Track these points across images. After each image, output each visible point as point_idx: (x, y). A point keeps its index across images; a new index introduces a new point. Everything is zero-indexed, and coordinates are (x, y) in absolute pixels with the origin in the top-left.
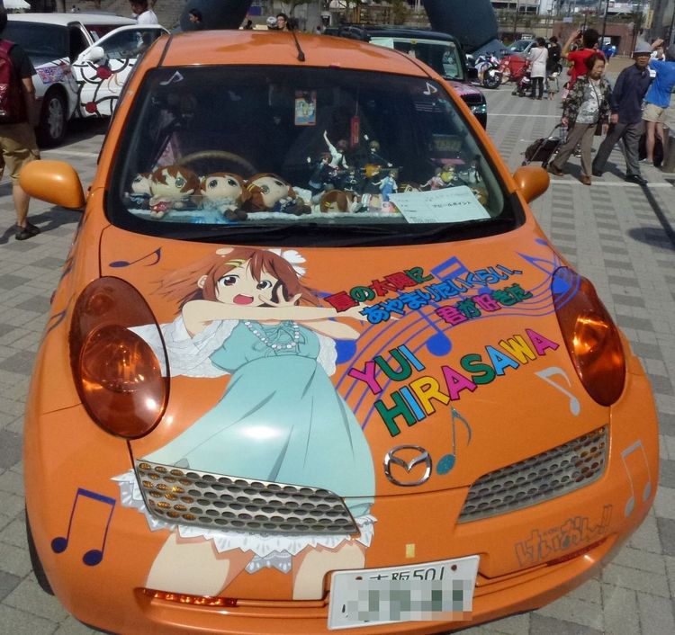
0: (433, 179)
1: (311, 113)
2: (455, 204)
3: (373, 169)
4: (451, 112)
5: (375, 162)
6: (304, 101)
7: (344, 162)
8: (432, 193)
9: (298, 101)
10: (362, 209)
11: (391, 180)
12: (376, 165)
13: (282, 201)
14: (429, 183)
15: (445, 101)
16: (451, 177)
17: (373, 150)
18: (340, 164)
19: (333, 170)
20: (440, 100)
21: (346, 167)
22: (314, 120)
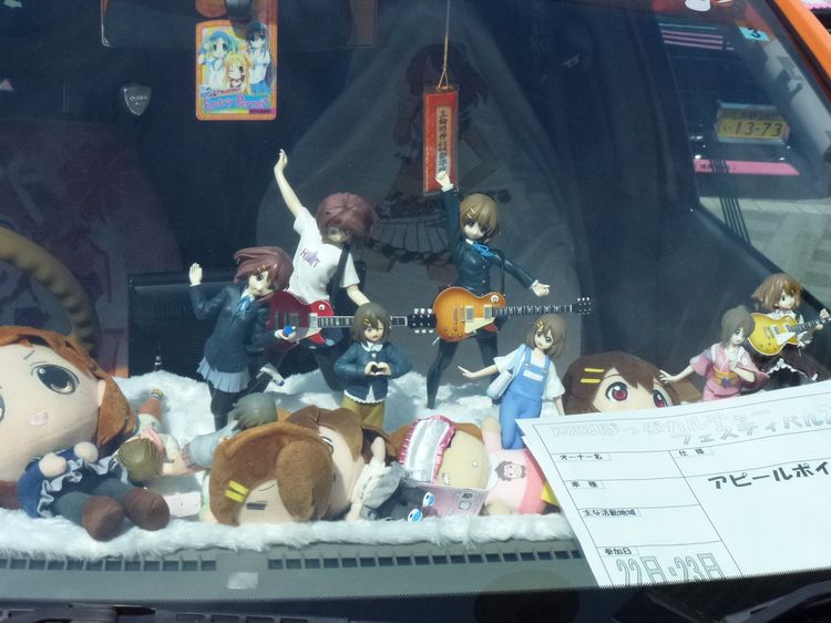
0: (714, 351)
1: (257, 75)
2: (802, 470)
3: (467, 304)
4: (785, 77)
5: (477, 281)
6: (229, 31)
7: (351, 278)
8: (710, 415)
9: (205, 31)
10: (401, 499)
11: (538, 359)
12: (482, 290)
13: (51, 465)
14: (696, 364)
15: (764, 37)
16: (784, 338)
17: (473, 231)
18: (334, 285)
19: (302, 309)
20: (747, 33)
21: (358, 298)
22: (269, 100)
